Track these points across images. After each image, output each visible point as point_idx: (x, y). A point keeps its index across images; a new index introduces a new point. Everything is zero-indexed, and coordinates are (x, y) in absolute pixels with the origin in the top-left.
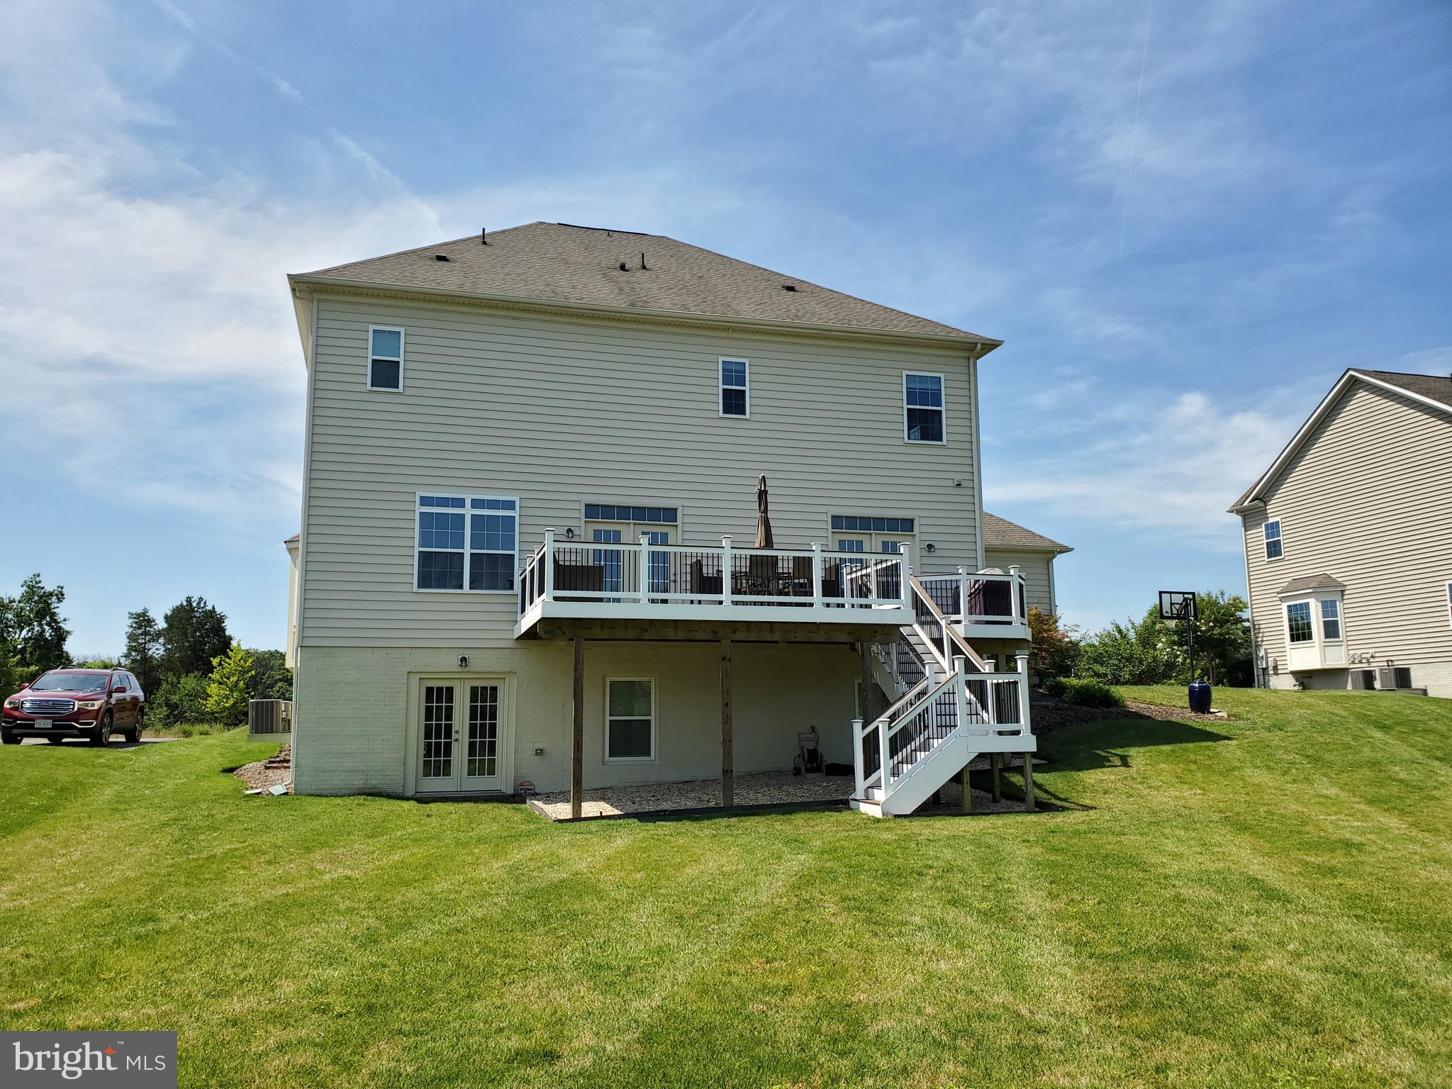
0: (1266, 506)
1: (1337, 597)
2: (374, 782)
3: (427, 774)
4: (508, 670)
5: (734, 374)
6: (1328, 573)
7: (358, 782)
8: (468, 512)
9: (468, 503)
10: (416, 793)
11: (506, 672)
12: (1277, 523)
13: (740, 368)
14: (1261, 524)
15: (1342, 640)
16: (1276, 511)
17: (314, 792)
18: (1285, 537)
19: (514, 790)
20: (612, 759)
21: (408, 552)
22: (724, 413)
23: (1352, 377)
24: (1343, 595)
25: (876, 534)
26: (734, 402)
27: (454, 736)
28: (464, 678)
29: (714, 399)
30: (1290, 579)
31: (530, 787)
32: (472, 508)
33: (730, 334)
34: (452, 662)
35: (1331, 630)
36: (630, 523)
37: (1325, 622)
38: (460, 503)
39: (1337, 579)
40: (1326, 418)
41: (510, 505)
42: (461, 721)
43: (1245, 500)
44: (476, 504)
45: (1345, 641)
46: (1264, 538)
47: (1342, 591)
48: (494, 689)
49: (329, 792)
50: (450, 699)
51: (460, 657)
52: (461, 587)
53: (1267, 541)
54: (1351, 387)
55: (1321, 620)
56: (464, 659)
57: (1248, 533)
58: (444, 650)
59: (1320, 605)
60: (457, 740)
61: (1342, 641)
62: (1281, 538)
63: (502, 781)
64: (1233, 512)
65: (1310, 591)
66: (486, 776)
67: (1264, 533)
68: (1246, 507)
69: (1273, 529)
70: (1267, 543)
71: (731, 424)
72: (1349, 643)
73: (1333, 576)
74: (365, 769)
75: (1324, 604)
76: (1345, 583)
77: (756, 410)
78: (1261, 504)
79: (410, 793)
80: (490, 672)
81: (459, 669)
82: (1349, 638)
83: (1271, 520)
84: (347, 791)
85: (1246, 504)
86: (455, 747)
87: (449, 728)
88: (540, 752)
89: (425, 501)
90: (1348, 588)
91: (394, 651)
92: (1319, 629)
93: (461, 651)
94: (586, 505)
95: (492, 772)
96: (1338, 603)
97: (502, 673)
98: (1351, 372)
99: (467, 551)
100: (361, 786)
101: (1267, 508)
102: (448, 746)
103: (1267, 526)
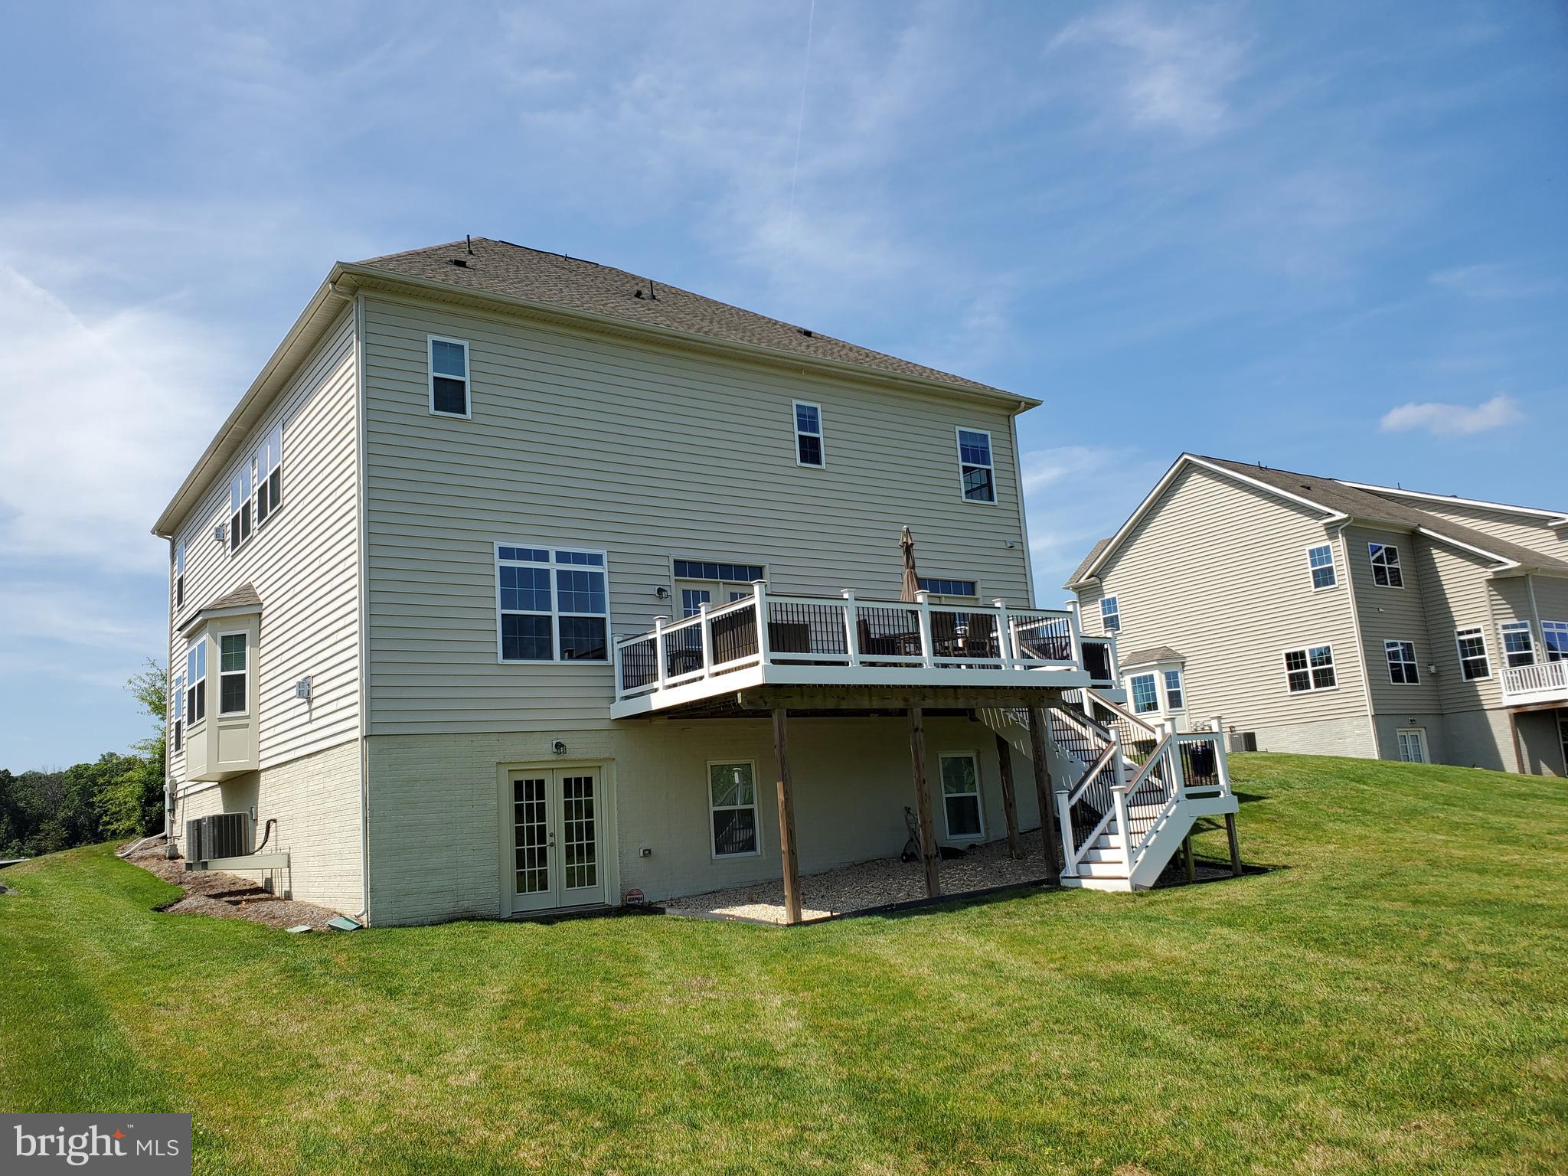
0: (1101, 583)
1: (1178, 668)
2: (466, 904)
3: (521, 889)
4: (606, 755)
5: (808, 419)
6: (1167, 645)
7: (447, 906)
8: (553, 567)
9: (552, 557)
10: (513, 913)
11: (605, 759)
12: (1114, 599)
13: (812, 414)
14: (1097, 600)
15: (1184, 709)
16: (1112, 586)
17: (395, 922)
18: (1122, 612)
19: (622, 901)
20: (720, 856)
21: (489, 615)
22: (801, 461)
23: (1186, 460)
24: (1183, 667)
25: (946, 597)
26: (810, 451)
27: (549, 840)
28: (556, 769)
29: (789, 445)
30: (1129, 653)
31: (638, 896)
32: (557, 562)
33: (803, 376)
34: (544, 749)
35: (1175, 700)
36: (718, 583)
37: (1169, 693)
38: (543, 556)
39: (1178, 651)
40: (1160, 498)
41: (596, 560)
42: (555, 820)
43: (1081, 577)
44: (562, 557)
45: (1187, 710)
46: (1101, 613)
47: (1183, 663)
48: (589, 781)
49: (414, 920)
50: (541, 795)
51: (554, 742)
52: (551, 657)
53: (1105, 616)
54: (1186, 469)
55: (1166, 690)
56: (559, 745)
57: (1083, 609)
58: (534, 734)
59: (1163, 676)
60: (552, 845)
61: (1184, 711)
62: (1118, 613)
63: (607, 890)
64: (1068, 588)
65: (1155, 663)
66: (586, 886)
67: (1100, 609)
68: (1082, 584)
69: (1110, 605)
70: (1104, 619)
71: (810, 474)
72: (1191, 712)
73: (1174, 649)
74: (454, 887)
75: (1168, 675)
76: (1185, 655)
77: (832, 460)
78: (1098, 581)
79: (507, 915)
80: (587, 759)
81: (554, 757)
82: (1191, 707)
83: (1107, 597)
84: (435, 918)
85: (1082, 581)
86: (550, 853)
87: (542, 830)
88: (648, 853)
89: (505, 553)
90: (1188, 659)
91: (480, 737)
92: (1163, 698)
93: (555, 735)
94: (675, 561)
95: (592, 881)
96: (1179, 674)
97: (597, 760)
98: (1186, 456)
99: (555, 614)
100: (451, 910)
101: (1103, 584)
102: (543, 853)
103: (1103, 602)
